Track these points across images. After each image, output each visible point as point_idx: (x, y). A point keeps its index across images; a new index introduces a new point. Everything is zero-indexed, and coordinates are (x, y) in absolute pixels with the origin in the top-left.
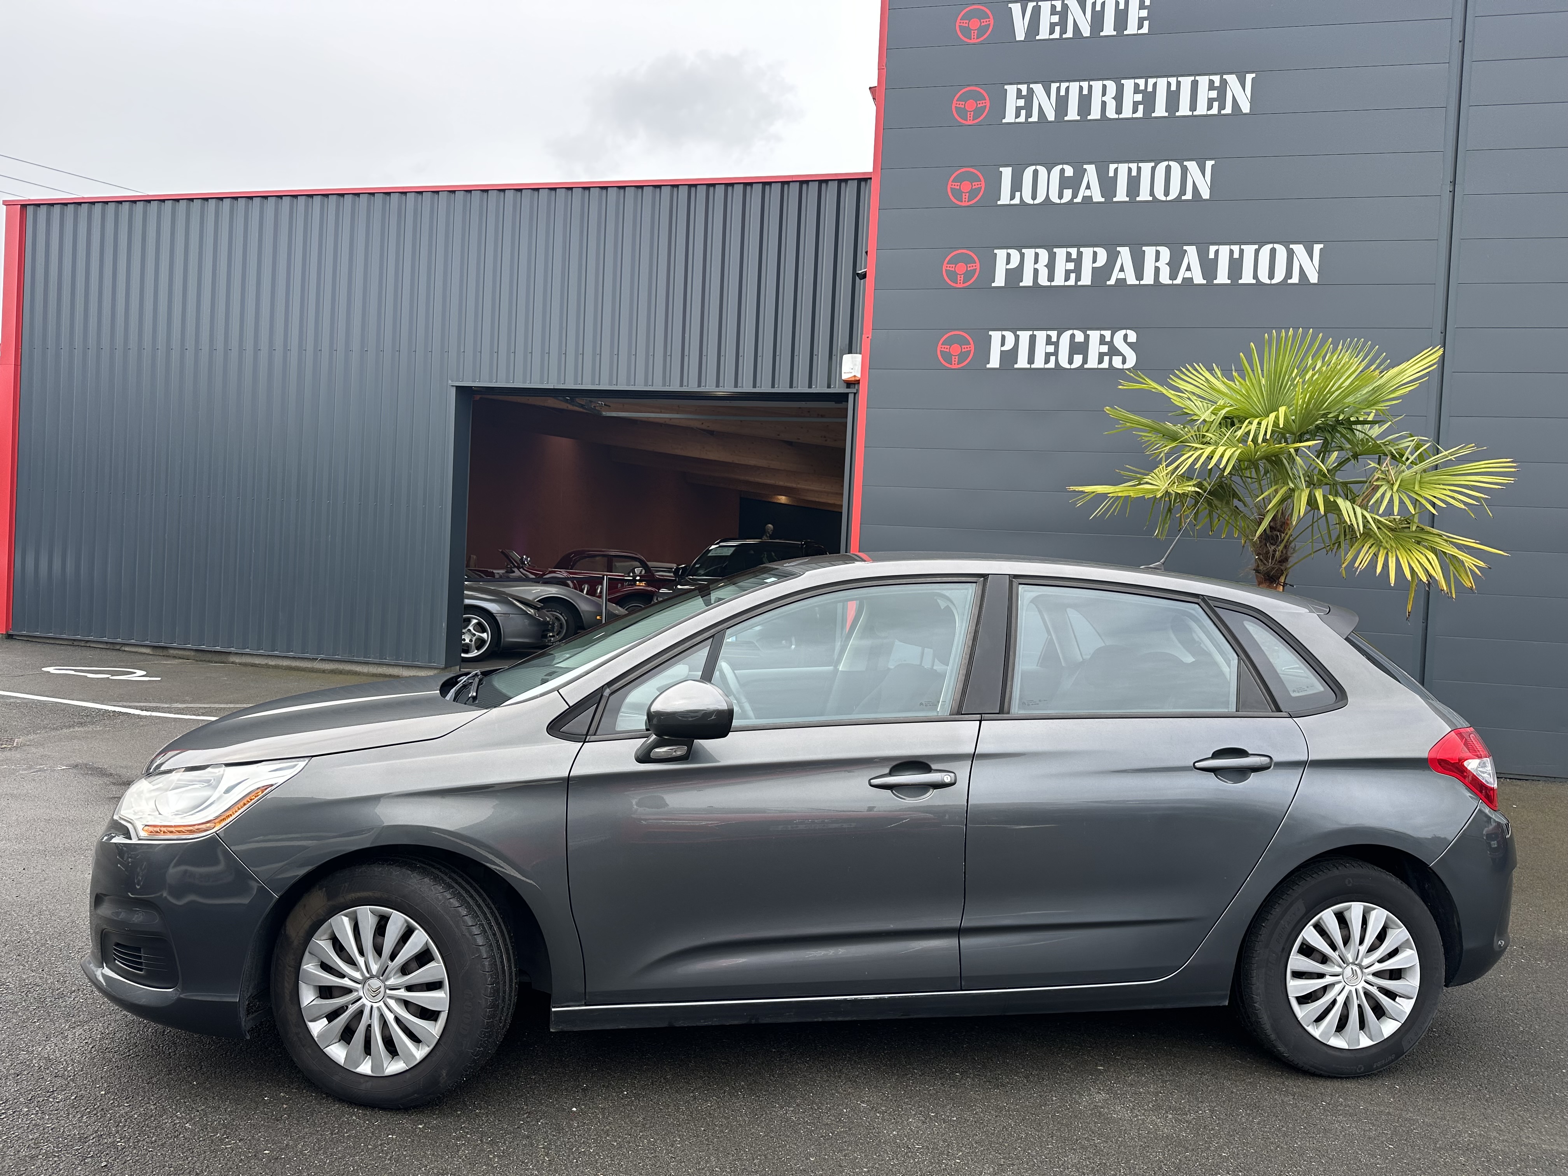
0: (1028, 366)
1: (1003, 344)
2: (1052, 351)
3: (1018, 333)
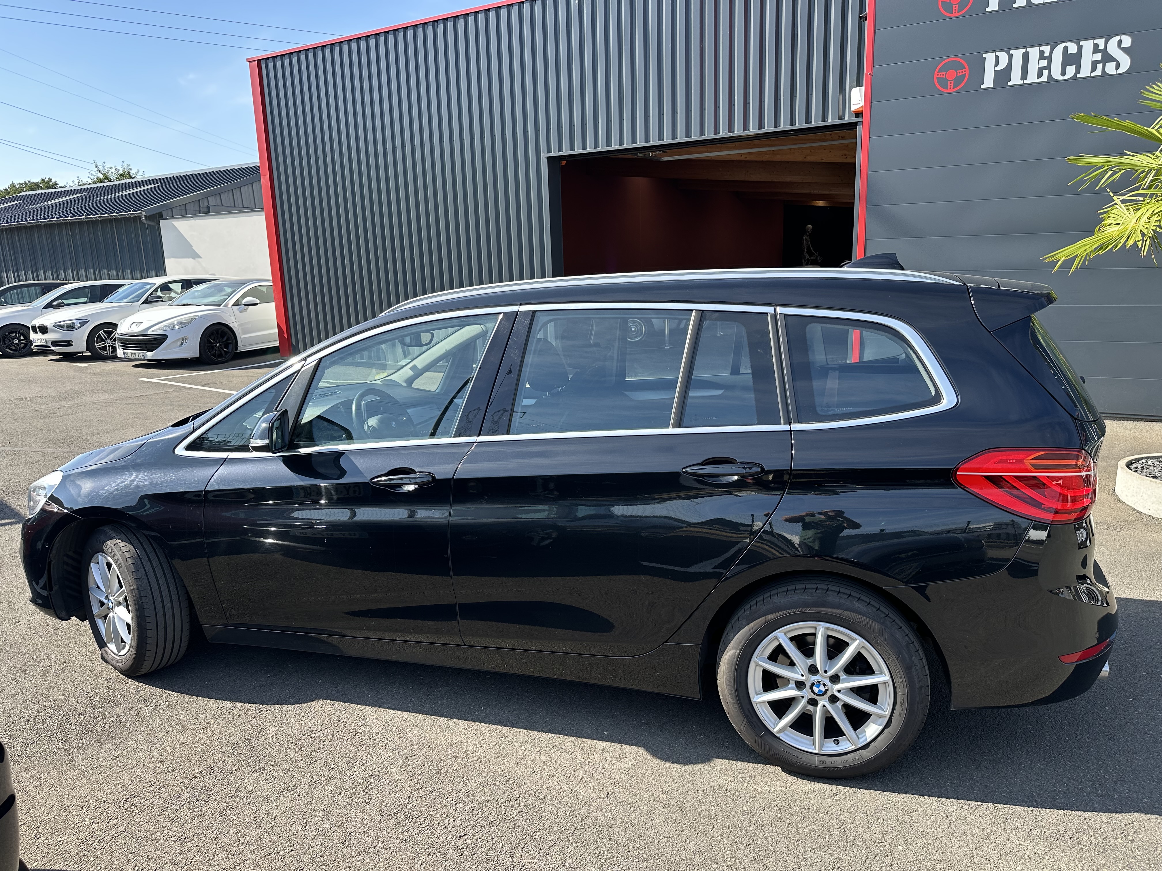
0: (1022, 82)
1: (997, 64)
2: (1046, 65)
3: (1011, 52)
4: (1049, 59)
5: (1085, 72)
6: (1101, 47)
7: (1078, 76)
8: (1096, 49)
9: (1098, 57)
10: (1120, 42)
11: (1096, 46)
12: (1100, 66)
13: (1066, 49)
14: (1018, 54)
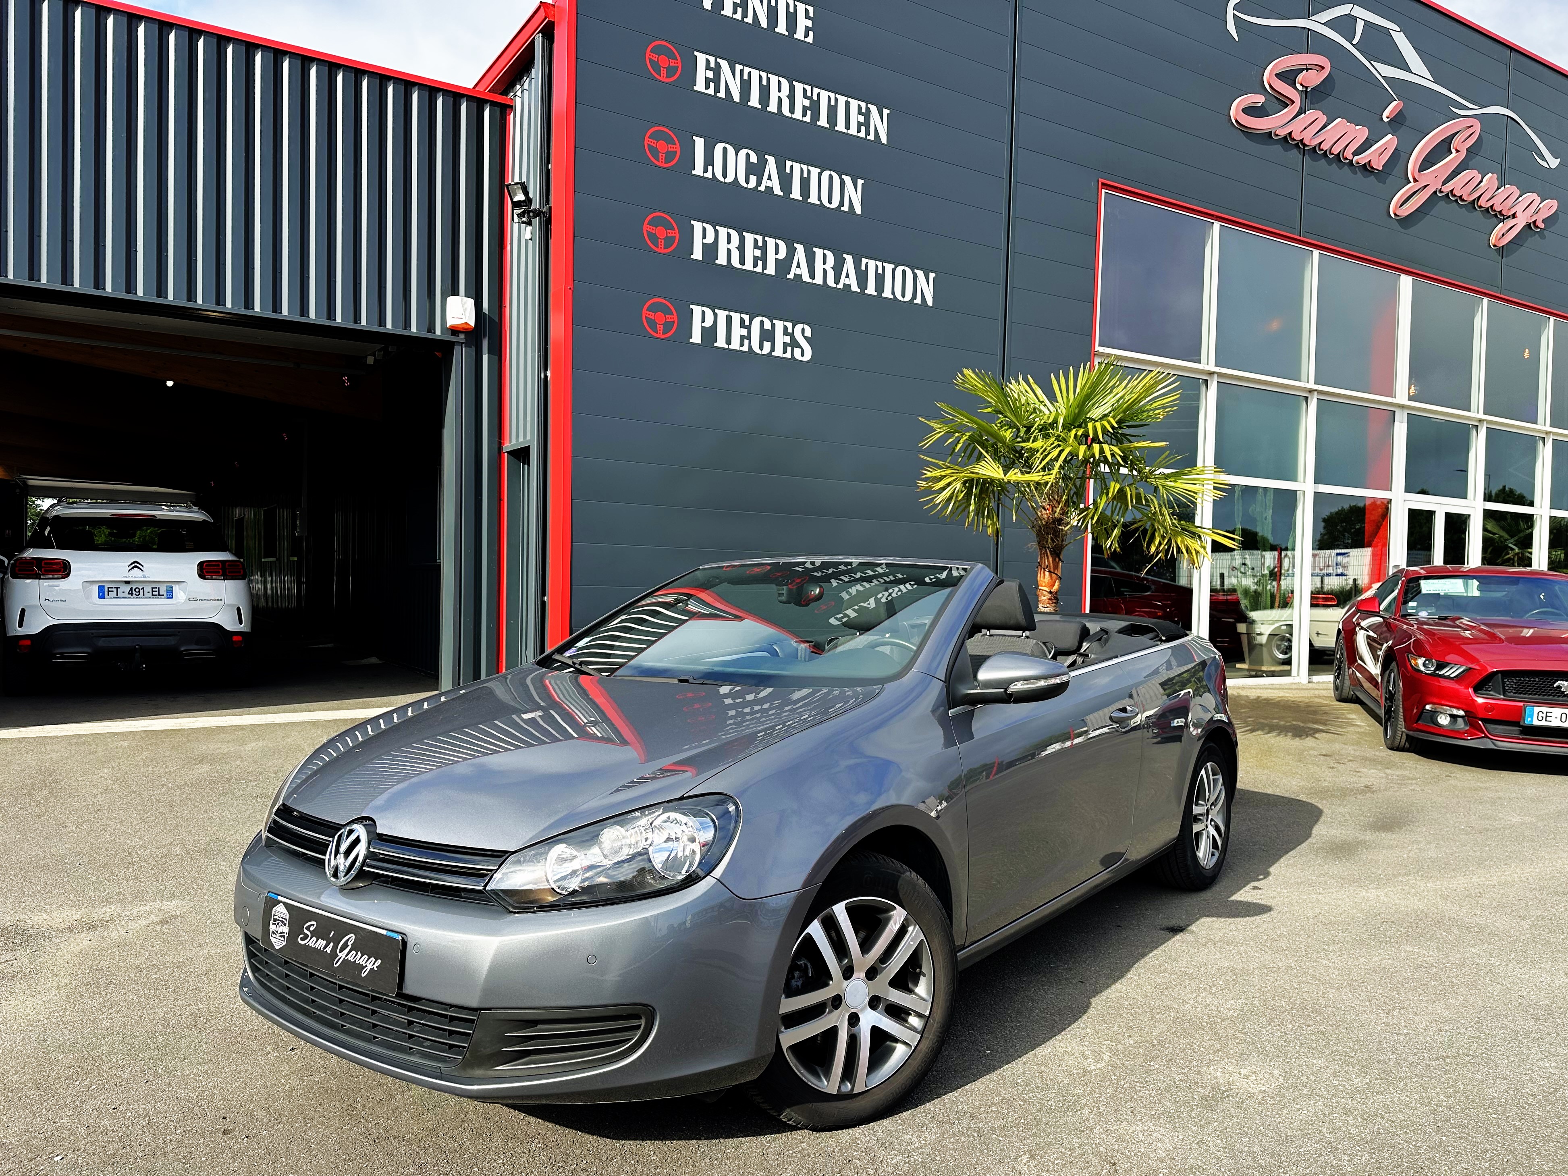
0: (727, 347)
1: (703, 321)
2: (746, 334)
3: (716, 311)
4: (749, 328)
5: (778, 352)
6: (790, 330)
7: (774, 354)
8: (786, 332)
9: (788, 339)
10: (803, 330)
11: (785, 328)
12: (789, 349)
13: (762, 323)
14: (722, 315)
